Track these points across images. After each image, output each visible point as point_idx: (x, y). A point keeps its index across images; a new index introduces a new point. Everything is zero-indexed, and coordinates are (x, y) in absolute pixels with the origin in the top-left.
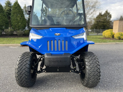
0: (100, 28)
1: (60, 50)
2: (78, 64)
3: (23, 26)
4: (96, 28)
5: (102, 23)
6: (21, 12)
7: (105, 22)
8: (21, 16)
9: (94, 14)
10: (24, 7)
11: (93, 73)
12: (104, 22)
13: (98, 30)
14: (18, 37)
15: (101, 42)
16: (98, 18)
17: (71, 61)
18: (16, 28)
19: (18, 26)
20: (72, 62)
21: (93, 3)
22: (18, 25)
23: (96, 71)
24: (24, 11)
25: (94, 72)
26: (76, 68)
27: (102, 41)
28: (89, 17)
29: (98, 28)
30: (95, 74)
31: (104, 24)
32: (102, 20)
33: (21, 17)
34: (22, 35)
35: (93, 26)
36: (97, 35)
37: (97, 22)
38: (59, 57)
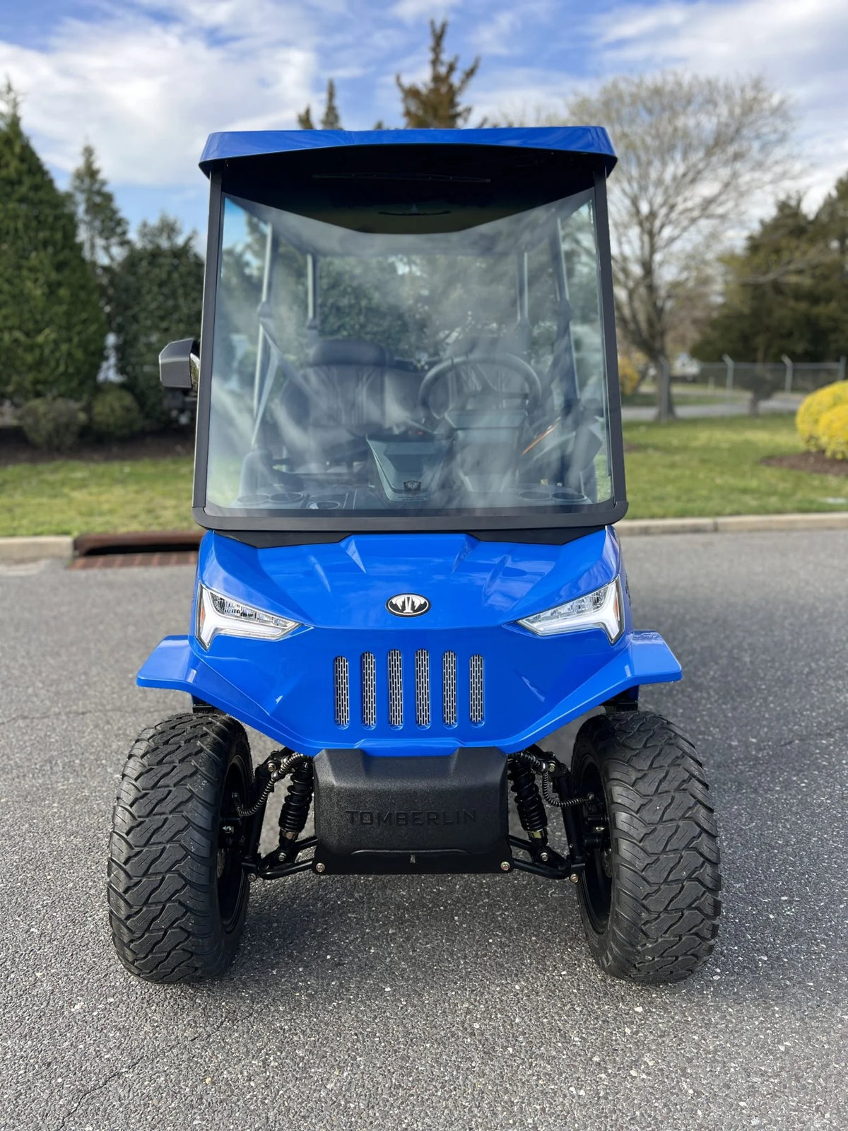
0: (782, 351)
1: (426, 720)
2: (564, 809)
3: (79, 354)
4: (744, 349)
5: (803, 306)
6: (52, 229)
7: (828, 297)
8: (59, 267)
9: (723, 217)
10: (79, 176)
11: (668, 892)
12: (813, 298)
13: (761, 369)
14: (33, 460)
15: (774, 501)
16: (762, 254)
17: (511, 783)
18: (15, 378)
19: (29, 358)
20: (512, 795)
21: (723, 110)
22: (30, 348)
23: (689, 878)
24: (81, 210)
25: (676, 887)
26: (544, 839)
27: (784, 496)
28: (677, 246)
29: (760, 355)
30: (681, 902)
31: (821, 310)
32: (800, 272)
33: (54, 276)
34: (69, 440)
35: (714, 324)
36: (754, 418)
37: (755, 291)
38: (420, 785)
